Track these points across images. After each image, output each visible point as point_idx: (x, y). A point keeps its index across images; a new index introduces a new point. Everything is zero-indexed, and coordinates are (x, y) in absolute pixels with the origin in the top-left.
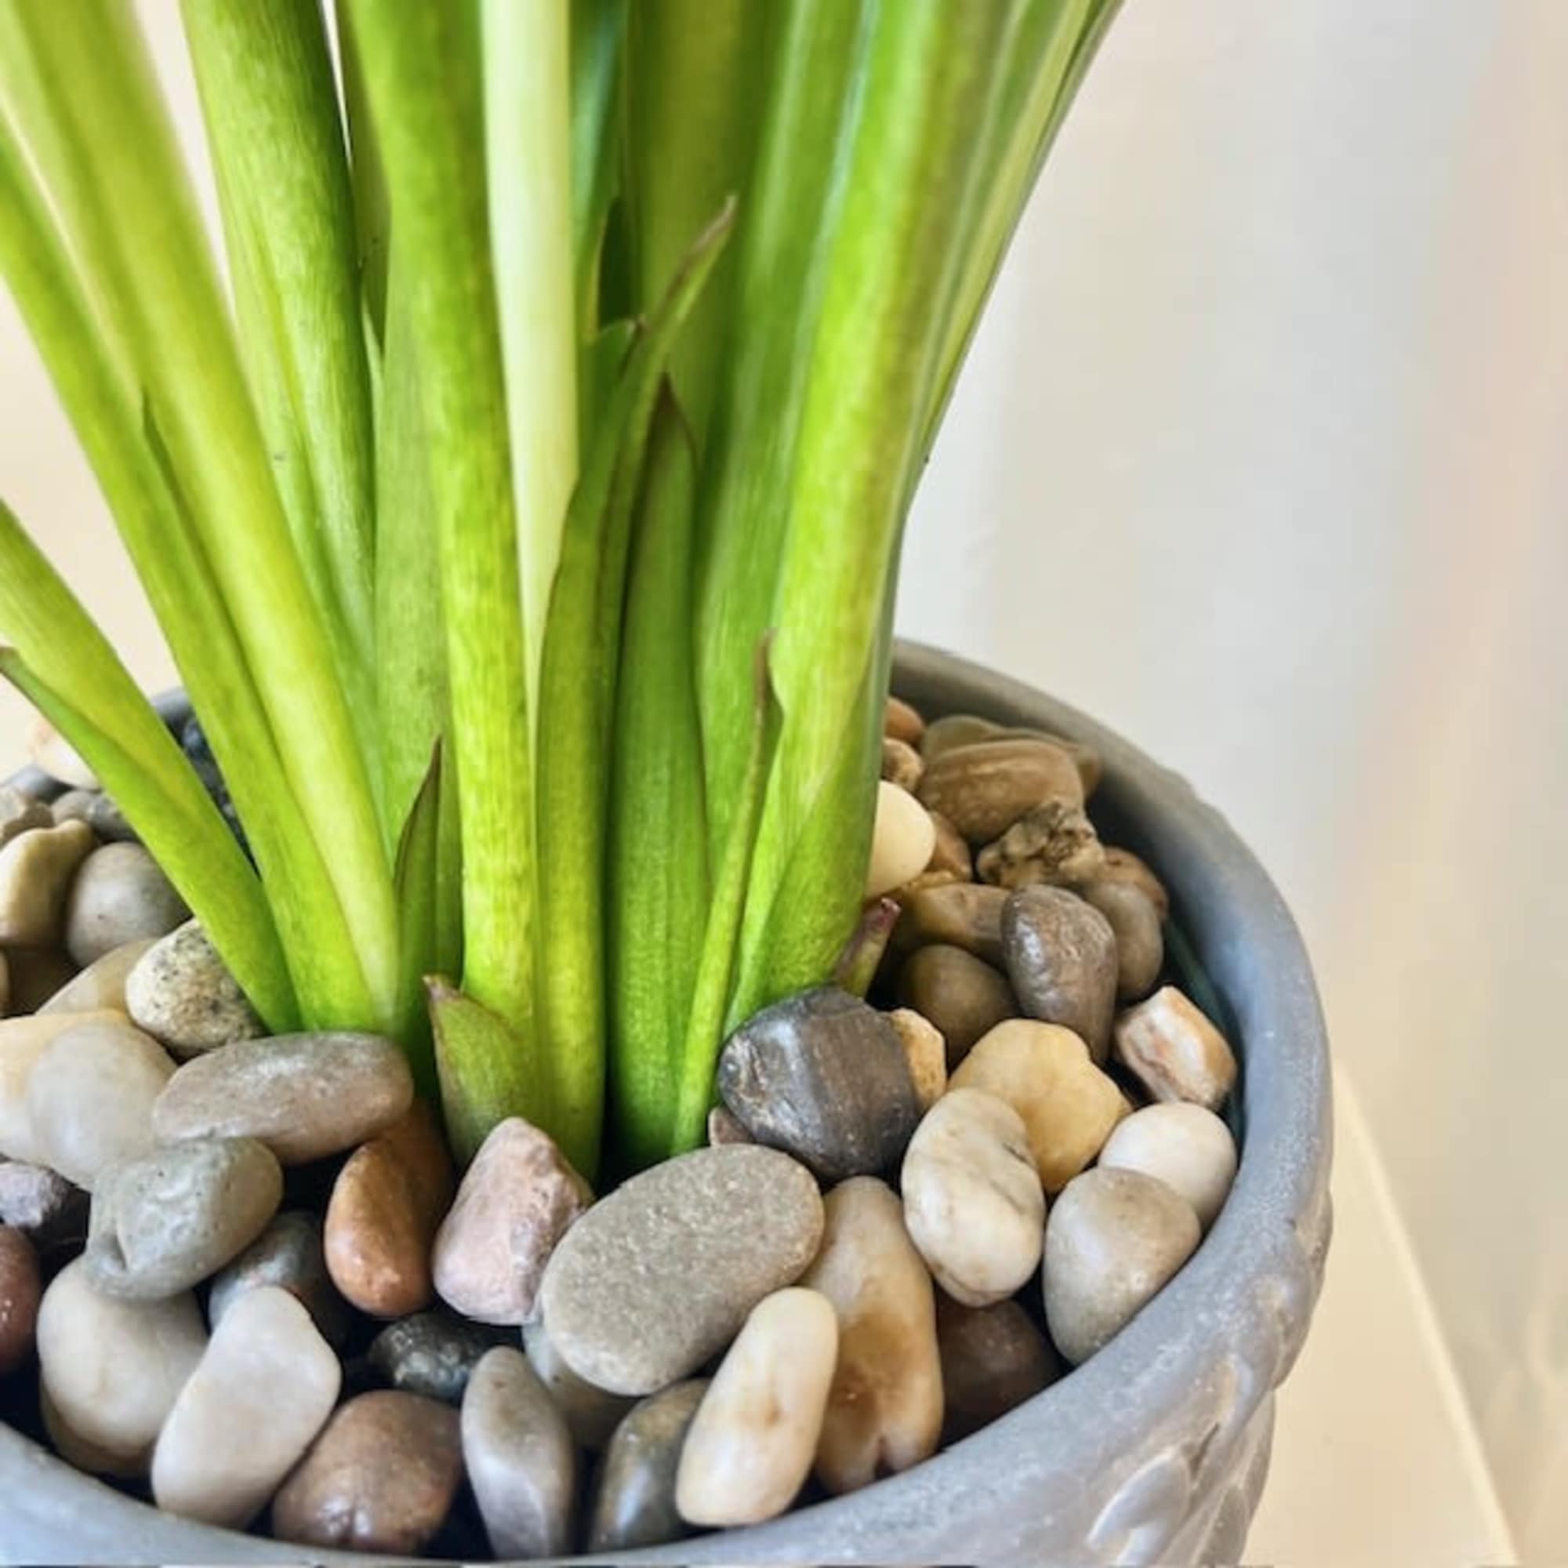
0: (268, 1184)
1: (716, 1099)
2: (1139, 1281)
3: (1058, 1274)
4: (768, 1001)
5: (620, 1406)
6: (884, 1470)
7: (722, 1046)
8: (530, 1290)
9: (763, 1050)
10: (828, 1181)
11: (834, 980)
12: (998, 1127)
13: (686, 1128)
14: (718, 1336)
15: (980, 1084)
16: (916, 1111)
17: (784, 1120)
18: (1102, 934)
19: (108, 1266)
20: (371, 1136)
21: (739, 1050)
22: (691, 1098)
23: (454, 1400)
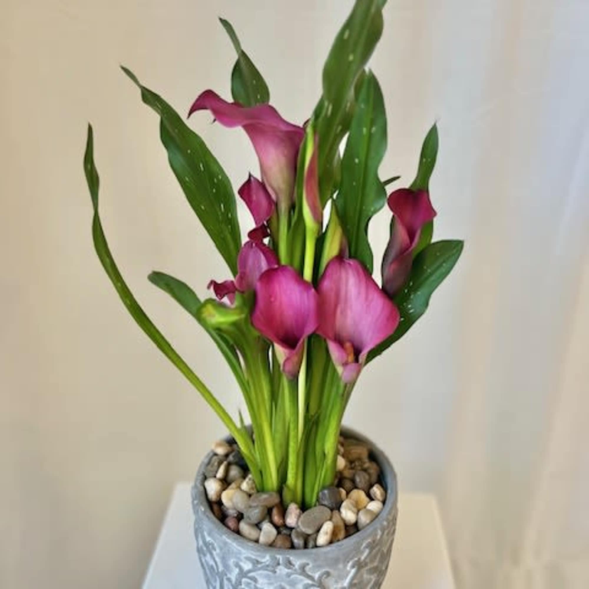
0: (266, 511)
1: (318, 500)
2: (368, 521)
3: (359, 521)
4: (324, 488)
5: (309, 535)
6: (338, 541)
7: (318, 493)
8: (297, 523)
9: (324, 494)
10: (332, 510)
11: (332, 485)
12: (352, 504)
13: (313, 504)
14: (319, 527)
15: (350, 498)
16: (342, 502)
17: (326, 503)
18: (367, 477)
19: (248, 520)
20: (276, 505)
21: (320, 494)
22: (314, 500)
23: (290, 535)
